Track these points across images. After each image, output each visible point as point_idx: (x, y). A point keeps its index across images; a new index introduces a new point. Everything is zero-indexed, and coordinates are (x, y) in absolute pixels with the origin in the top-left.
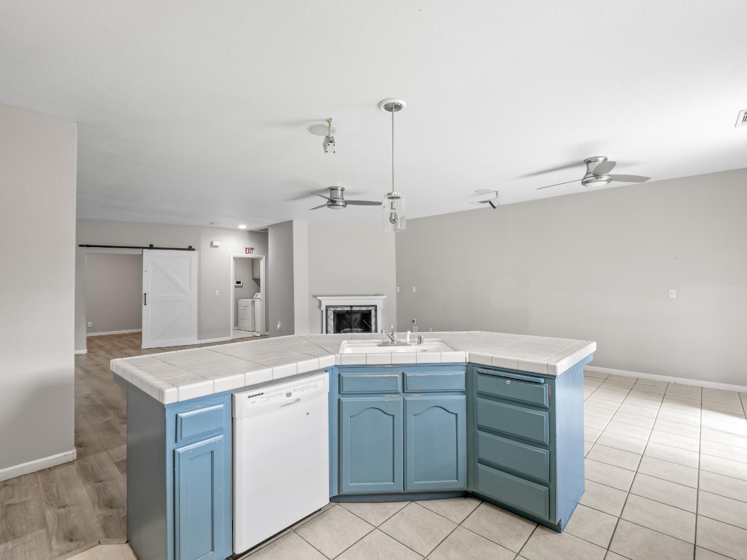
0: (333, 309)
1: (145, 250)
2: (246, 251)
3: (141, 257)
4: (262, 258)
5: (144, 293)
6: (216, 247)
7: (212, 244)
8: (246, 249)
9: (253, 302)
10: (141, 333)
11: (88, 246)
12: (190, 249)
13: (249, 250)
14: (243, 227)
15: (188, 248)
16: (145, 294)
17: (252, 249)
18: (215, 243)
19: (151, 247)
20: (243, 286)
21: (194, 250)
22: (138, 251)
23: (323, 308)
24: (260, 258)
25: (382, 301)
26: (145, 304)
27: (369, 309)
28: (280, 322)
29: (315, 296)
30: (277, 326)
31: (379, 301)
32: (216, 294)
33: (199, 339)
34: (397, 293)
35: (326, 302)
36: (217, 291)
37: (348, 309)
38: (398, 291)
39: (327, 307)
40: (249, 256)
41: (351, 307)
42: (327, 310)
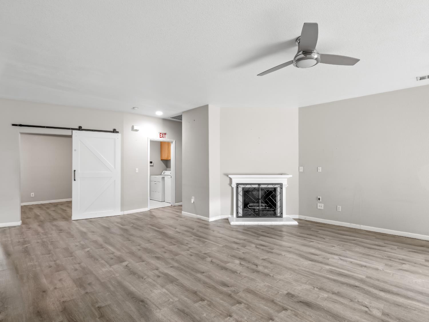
0: (243, 186)
1: (74, 131)
2: (160, 135)
3: (70, 137)
4: (172, 142)
5: (73, 170)
6: (137, 130)
7: (133, 128)
8: (161, 133)
9: (163, 178)
10: (71, 202)
11: (21, 125)
12: (114, 131)
13: (162, 135)
14: (160, 113)
15: (112, 130)
16: (75, 171)
17: (165, 134)
18: (135, 128)
19: (80, 129)
20: (154, 166)
21: (118, 132)
22: (68, 132)
23: (234, 185)
24: (171, 142)
25: (286, 179)
26: (75, 180)
27: (275, 187)
28: (194, 197)
29: (227, 175)
30: (190, 201)
31: (283, 180)
32: (136, 172)
33: (121, 210)
34: (300, 173)
35: (236, 180)
36: (137, 169)
37: (256, 186)
38: (301, 170)
39: (238, 185)
40: (162, 140)
41: (259, 184)
42: (237, 188)
